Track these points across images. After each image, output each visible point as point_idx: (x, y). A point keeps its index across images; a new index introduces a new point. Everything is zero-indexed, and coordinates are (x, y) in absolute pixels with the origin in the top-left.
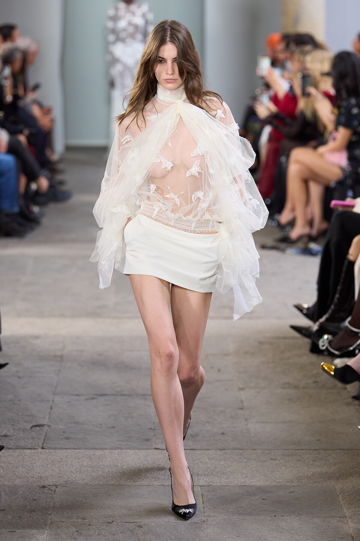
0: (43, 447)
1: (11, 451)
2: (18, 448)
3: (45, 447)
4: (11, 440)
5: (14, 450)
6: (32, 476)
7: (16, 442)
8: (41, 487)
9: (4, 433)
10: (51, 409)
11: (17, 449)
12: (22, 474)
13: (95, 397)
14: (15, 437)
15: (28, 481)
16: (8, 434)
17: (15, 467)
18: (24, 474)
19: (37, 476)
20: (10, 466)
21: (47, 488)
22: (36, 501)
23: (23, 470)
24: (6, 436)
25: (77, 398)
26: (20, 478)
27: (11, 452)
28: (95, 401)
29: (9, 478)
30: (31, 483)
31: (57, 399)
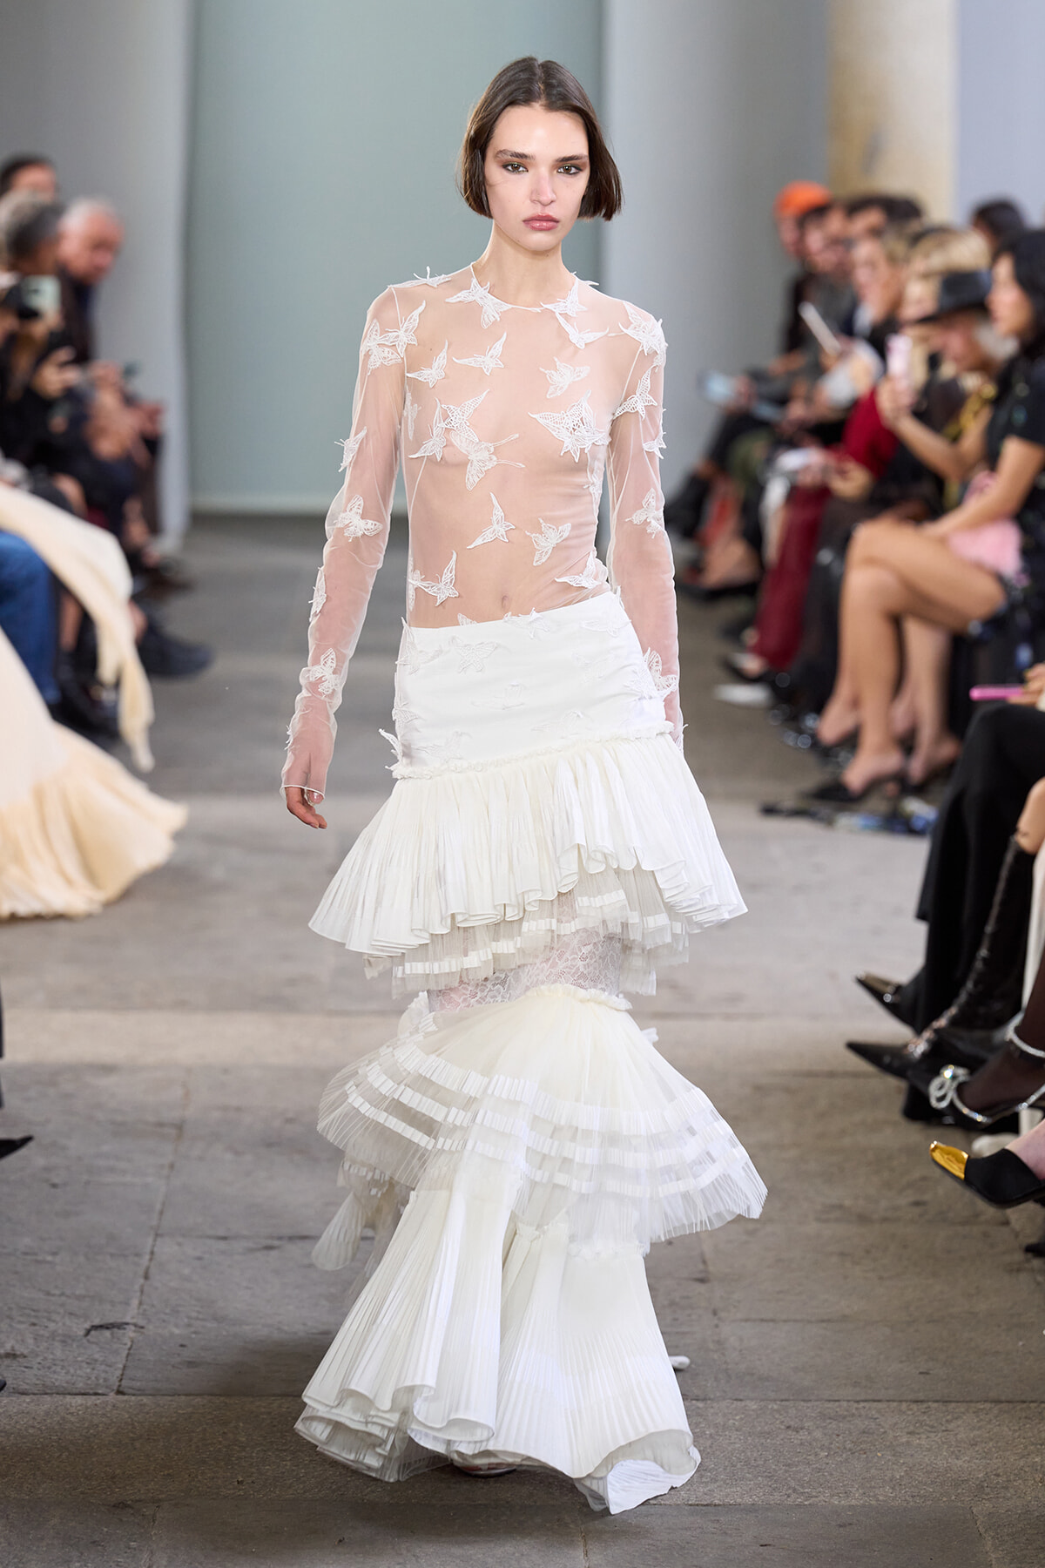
0: (121, 1389)
1: (28, 1399)
2: (49, 1391)
3: (126, 1390)
4: (26, 1367)
5: (35, 1397)
6: (86, 1472)
7: (41, 1372)
8: (114, 1506)
9: (8, 1347)
10: (146, 1277)
11: (46, 1394)
12: (58, 1467)
13: (276, 1243)
14: (39, 1360)
15: (74, 1490)
16: (20, 1349)
17: (39, 1446)
18: (66, 1466)
19: (102, 1475)
20: (24, 1443)
21: (132, 1508)
22: (100, 1548)
23: (61, 1455)
24: (12, 1355)
25: (222, 1245)
26: (52, 1479)
27: (28, 1403)
28: (273, 1253)
29: (19, 1478)
30: (82, 1493)
31: (167, 1248)
